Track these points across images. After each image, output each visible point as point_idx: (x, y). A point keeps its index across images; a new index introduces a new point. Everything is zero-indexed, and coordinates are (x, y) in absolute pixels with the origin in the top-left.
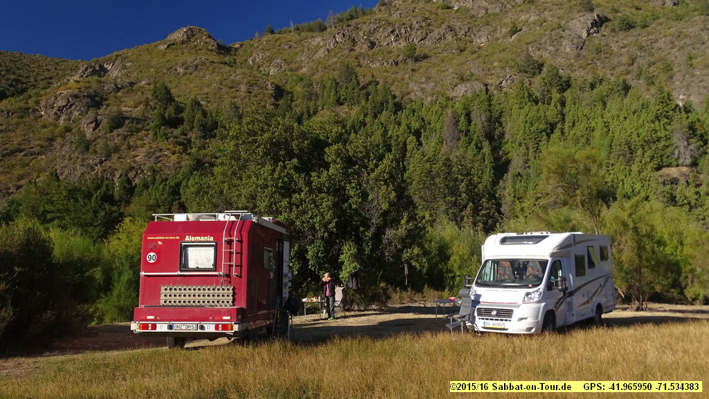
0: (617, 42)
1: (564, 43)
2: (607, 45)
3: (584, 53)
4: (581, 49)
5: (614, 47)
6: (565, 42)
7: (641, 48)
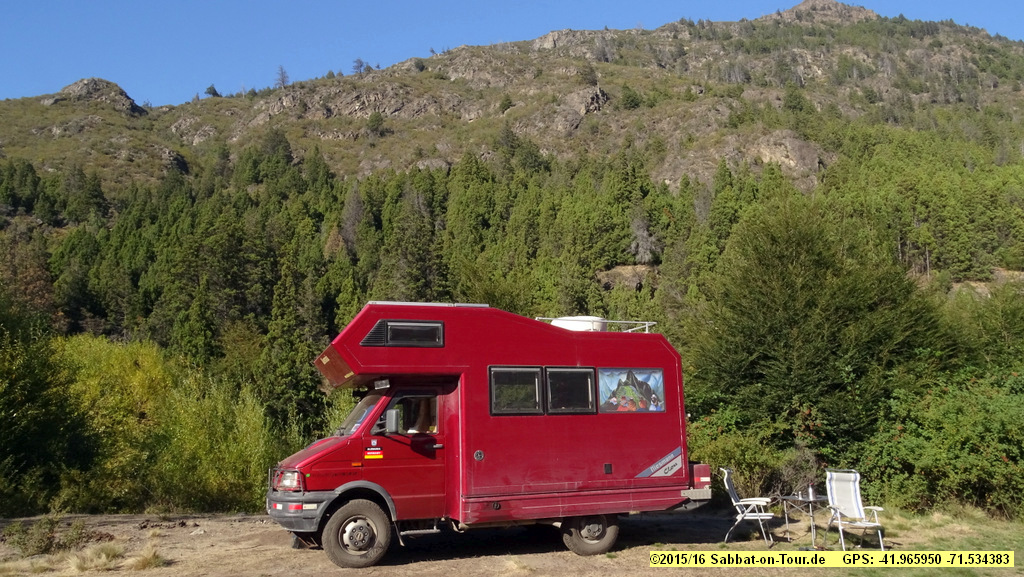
0: (618, 121)
1: (557, 119)
2: (605, 124)
3: (579, 132)
4: (577, 127)
5: (614, 127)
6: (559, 119)
7: (641, 129)
